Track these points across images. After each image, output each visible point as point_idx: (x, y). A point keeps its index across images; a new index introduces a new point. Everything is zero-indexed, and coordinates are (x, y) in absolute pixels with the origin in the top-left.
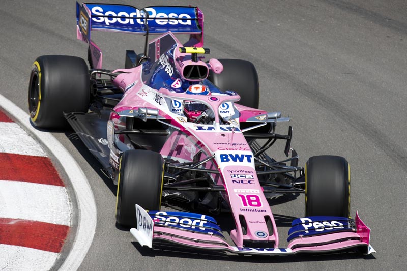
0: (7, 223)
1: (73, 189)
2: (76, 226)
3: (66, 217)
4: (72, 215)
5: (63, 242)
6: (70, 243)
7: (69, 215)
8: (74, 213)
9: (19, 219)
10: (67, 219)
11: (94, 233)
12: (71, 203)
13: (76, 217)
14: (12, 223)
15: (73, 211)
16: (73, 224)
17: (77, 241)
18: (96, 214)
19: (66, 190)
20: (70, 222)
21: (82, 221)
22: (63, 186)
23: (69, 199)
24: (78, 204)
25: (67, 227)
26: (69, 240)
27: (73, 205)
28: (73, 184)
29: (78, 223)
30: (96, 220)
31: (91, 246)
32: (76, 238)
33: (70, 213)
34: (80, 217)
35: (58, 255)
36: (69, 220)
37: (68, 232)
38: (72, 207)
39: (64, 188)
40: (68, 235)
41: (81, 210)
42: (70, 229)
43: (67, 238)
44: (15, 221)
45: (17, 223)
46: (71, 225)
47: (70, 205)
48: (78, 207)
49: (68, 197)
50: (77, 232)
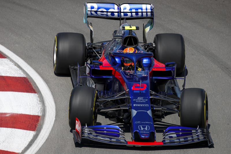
0: (4, 116)
1: (41, 94)
2: (44, 115)
3: (38, 110)
5: (37, 125)
7: (40, 109)
9: (11, 113)
10: (39, 112)
11: (54, 119)
13: (44, 111)
14: (7, 115)
15: (42, 107)
16: (42, 114)
17: (45, 124)
18: (55, 108)
19: (37, 95)
20: (41, 113)
21: (47, 113)
22: (36, 93)
23: (39, 100)
24: (45, 103)
25: (38, 117)
26: (40, 124)
27: (42, 104)
28: (41, 91)
29: (45, 113)
30: (55, 112)
31: (53, 127)
32: (44, 122)
33: (40, 108)
34: (46, 110)
35: (34, 133)
36: (40, 112)
37: (40, 119)
38: (41, 105)
39: (36, 94)
40: (39, 121)
41: (47, 106)
42: (41, 117)
43: (39, 123)
44: (10, 114)
45: (10, 115)
46: (41, 115)
47: (40, 104)
48: (45, 105)
49: (39, 99)
50: (45, 119)
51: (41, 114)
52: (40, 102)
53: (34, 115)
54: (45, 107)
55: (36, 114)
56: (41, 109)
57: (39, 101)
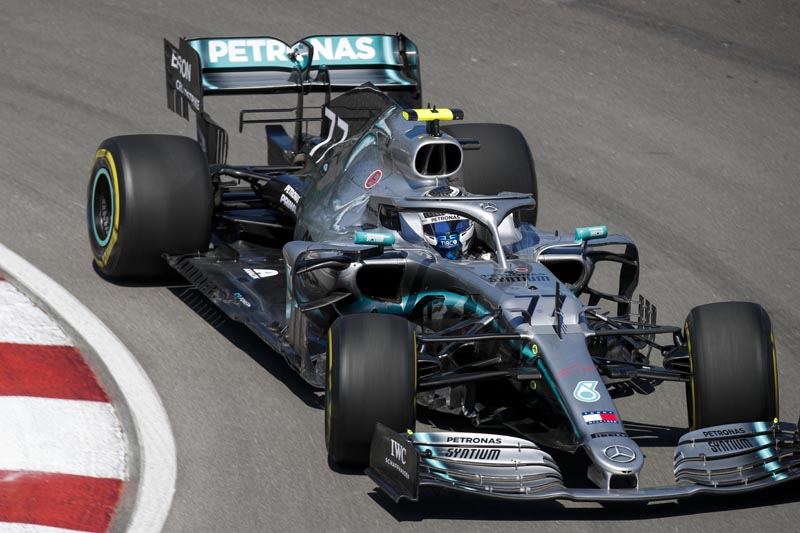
1: (127, 406)
2: (136, 479)
3: (117, 462)
4: (128, 459)
5: (112, 512)
6: (127, 514)
7: (122, 458)
8: (131, 454)
9: (22, 471)
10: (119, 466)
11: (172, 490)
12: (125, 435)
13: (136, 462)
14: (10, 479)
15: (130, 449)
16: (131, 475)
17: (139, 508)
18: (174, 453)
19: (112, 410)
20: (124, 471)
21: (147, 469)
22: (107, 401)
23: (120, 426)
24: (139, 436)
25: (117, 483)
26: (123, 508)
27: (129, 439)
28: (127, 396)
29: (139, 472)
30: (175, 467)
31: (168, 518)
32: (137, 502)
33: (122, 453)
34: (144, 461)
36: (123, 468)
37: (121, 491)
38: (127, 442)
39: (109, 405)
40: (121, 497)
41: (146, 447)
42: (125, 485)
43: (120, 504)
44: (16, 475)
45: (20, 478)
46: (126, 478)
47: (123, 438)
48: (139, 442)
49: (117, 422)
50: (139, 490)
51: (128, 475)
52: (122, 431)
53: (104, 476)
54: (141, 452)
55: (110, 475)
56: (126, 455)
57: (118, 429)
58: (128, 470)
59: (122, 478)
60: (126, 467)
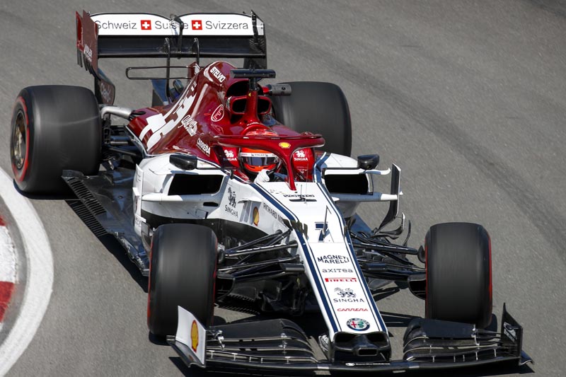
1: (17, 229)
2: (23, 282)
3: (9, 269)
4: (17, 267)
5: (6, 306)
6: (16, 308)
7: (14, 267)
8: (20, 264)
10: (11, 273)
11: (50, 291)
12: (16, 250)
13: (24, 270)
15: (19, 260)
16: (20, 278)
17: (26, 304)
18: (52, 263)
19: (7, 231)
20: (15, 276)
21: (32, 275)
22: (2, 224)
23: (12, 243)
24: (26, 251)
25: (10, 285)
26: (14, 304)
27: (19, 253)
28: (17, 221)
29: (26, 277)
30: (53, 274)
31: (47, 311)
32: (25, 299)
33: (14, 263)
34: (30, 269)
36: (14, 273)
37: (12, 291)
38: (17, 255)
39: (4, 227)
40: (12, 296)
41: (31, 259)
42: (15, 287)
43: (12, 300)
46: (16, 281)
47: (14, 252)
48: (26, 254)
49: (10, 240)
50: (26, 291)
51: (18, 280)
52: (14, 247)
54: (28, 262)
55: (5, 279)
56: (16, 264)
57: (11, 246)
58: (17, 276)
59: (13, 281)
60: (16, 273)
